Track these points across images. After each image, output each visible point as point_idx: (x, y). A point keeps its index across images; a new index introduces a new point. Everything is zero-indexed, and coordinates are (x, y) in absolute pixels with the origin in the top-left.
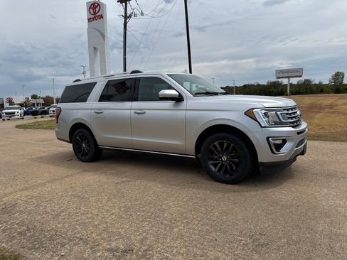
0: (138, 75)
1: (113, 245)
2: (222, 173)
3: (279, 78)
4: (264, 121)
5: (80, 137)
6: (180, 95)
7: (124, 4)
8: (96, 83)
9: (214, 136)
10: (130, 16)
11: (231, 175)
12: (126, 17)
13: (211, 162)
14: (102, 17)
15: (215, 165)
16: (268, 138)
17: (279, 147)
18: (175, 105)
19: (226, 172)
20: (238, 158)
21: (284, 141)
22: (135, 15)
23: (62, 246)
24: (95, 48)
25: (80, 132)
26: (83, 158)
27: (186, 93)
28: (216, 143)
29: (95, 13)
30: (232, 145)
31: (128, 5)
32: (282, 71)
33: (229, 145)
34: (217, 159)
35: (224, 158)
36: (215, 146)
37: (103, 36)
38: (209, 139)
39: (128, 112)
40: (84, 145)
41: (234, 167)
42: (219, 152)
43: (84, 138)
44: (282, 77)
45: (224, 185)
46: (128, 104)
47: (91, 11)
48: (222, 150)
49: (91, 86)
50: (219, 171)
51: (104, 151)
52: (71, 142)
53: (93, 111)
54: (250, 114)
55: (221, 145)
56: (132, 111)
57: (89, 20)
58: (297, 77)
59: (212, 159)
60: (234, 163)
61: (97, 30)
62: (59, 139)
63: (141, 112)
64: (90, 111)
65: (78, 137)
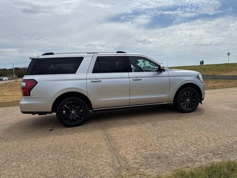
0: (126, 55)
9: (185, 89)
13: (183, 103)
15: (184, 105)
19: (189, 107)
20: (195, 98)
28: (185, 93)
33: (191, 93)
35: (188, 100)
36: (184, 94)
38: (182, 91)
39: (127, 80)
40: (73, 112)
48: (187, 95)
50: (186, 107)
52: (54, 112)
53: (89, 81)
54: (198, 77)
55: (187, 93)
56: (131, 79)
60: (193, 101)
62: (23, 112)
63: (138, 79)
64: (85, 81)
65: (65, 106)
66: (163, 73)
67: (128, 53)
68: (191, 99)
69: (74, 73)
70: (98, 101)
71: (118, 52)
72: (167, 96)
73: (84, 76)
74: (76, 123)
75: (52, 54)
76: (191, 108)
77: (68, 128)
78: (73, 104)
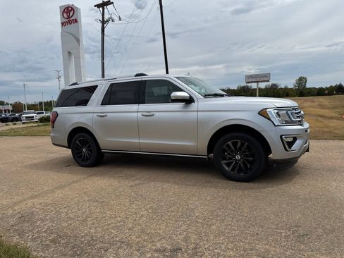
0: (144, 78)
1: (159, 245)
2: (236, 172)
3: (248, 83)
4: (276, 121)
5: (80, 141)
6: (191, 97)
7: (101, 9)
8: (97, 86)
10: (108, 21)
11: (245, 173)
12: (103, 22)
14: (76, 21)
15: (228, 165)
16: (281, 136)
17: (291, 144)
18: (185, 107)
19: (240, 170)
20: (252, 156)
21: (295, 139)
22: (113, 20)
23: (106, 251)
24: (69, 53)
25: (80, 137)
26: (84, 163)
27: (196, 95)
28: (230, 143)
29: (69, 17)
30: (246, 144)
31: (106, 10)
32: (251, 76)
33: (242, 144)
34: (230, 159)
35: (238, 157)
36: (228, 146)
37: (78, 41)
38: (222, 139)
39: (135, 114)
40: (84, 150)
41: (249, 166)
42: (232, 151)
43: (84, 143)
44: (252, 82)
45: (239, 184)
46: (135, 107)
47: (65, 15)
48: (235, 148)
49: (92, 89)
51: (105, 154)
52: (69, 147)
53: (95, 115)
54: (263, 113)
55: (235, 144)
56: (140, 114)
57: (63, 24)
58: (265, 81)
59: (225, 159)
60: (249, 161)
61: (71, 34)
62: (54, 144)
63: (149, 115)
64: (92, 115)
65: (78, 142)
67: (149, 76)
68: (246, 156)
69: (86, 105)
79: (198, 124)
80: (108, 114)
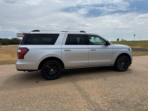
5: (49, 66)
9: (122, 56)
13: (120, 66)
25: (50, 63)
28: (121, 59)
32: (19, 34)
33: (125, 59)
34: (120, 65)
35: (123, 64)
38: (119, 58)
40: (52, 70)
48: (123, 61)
50: (122, 68)
55: (123, 59)
56: (89, 50)
64: (61, 50)
65: (47, 66)
66: (109, 46)
67: (87, 33)
68: (125, 63)
69: (53, 44)
70: (69, 63)
71: (81, 32)
72: (111, 61)
73: (60, 46)
74: (54, 77)
75: (38, 31)
76: (124, 68)
77: (48, 81)
78: (52, 64)
79: (113, 53)
80: (71, 50)
